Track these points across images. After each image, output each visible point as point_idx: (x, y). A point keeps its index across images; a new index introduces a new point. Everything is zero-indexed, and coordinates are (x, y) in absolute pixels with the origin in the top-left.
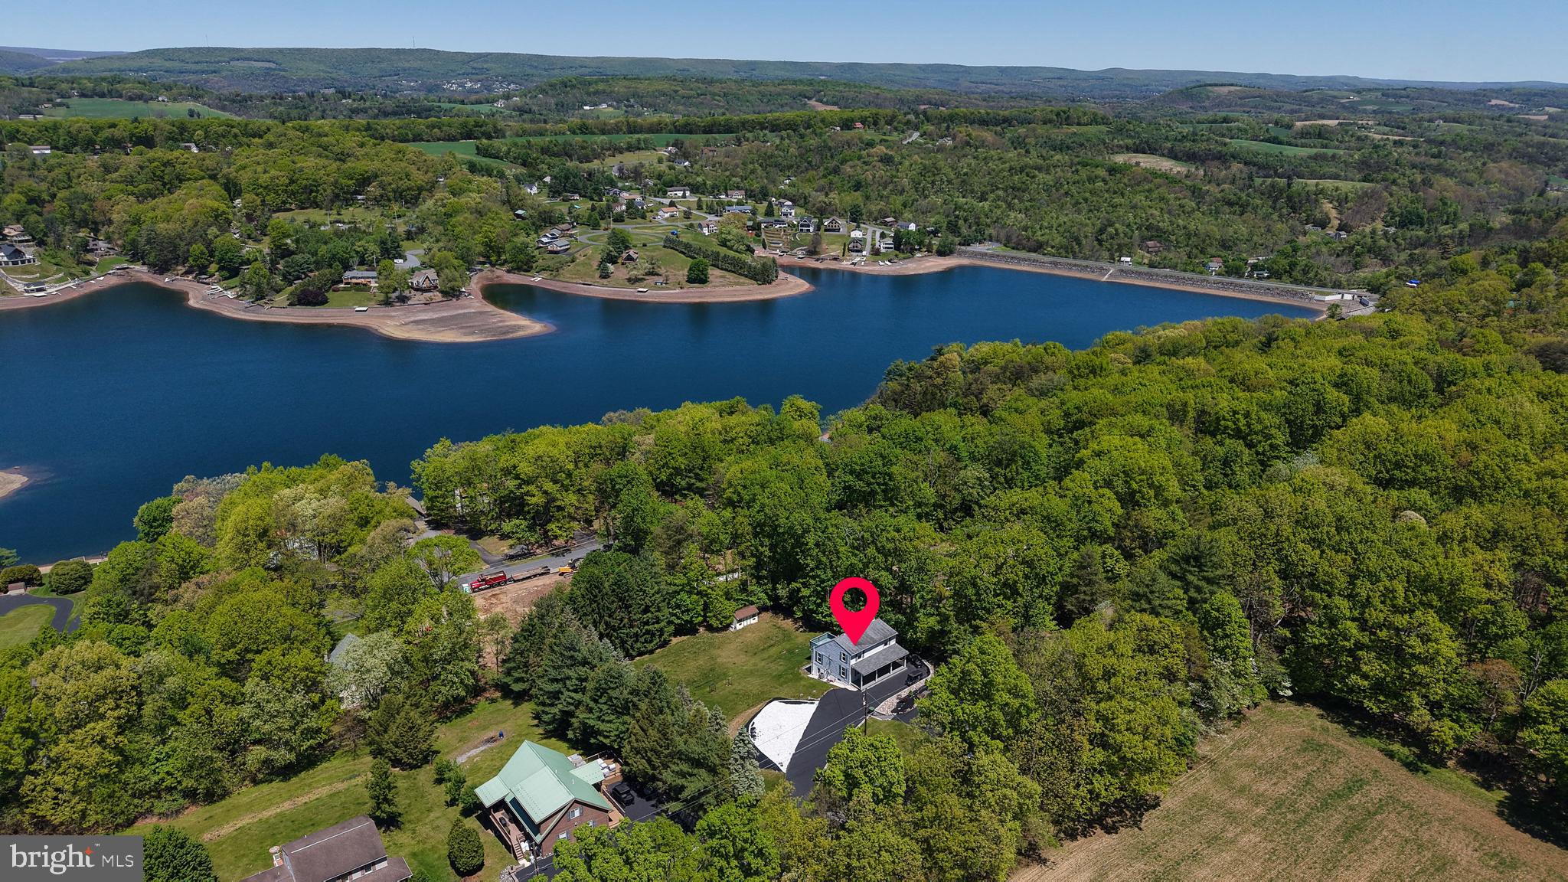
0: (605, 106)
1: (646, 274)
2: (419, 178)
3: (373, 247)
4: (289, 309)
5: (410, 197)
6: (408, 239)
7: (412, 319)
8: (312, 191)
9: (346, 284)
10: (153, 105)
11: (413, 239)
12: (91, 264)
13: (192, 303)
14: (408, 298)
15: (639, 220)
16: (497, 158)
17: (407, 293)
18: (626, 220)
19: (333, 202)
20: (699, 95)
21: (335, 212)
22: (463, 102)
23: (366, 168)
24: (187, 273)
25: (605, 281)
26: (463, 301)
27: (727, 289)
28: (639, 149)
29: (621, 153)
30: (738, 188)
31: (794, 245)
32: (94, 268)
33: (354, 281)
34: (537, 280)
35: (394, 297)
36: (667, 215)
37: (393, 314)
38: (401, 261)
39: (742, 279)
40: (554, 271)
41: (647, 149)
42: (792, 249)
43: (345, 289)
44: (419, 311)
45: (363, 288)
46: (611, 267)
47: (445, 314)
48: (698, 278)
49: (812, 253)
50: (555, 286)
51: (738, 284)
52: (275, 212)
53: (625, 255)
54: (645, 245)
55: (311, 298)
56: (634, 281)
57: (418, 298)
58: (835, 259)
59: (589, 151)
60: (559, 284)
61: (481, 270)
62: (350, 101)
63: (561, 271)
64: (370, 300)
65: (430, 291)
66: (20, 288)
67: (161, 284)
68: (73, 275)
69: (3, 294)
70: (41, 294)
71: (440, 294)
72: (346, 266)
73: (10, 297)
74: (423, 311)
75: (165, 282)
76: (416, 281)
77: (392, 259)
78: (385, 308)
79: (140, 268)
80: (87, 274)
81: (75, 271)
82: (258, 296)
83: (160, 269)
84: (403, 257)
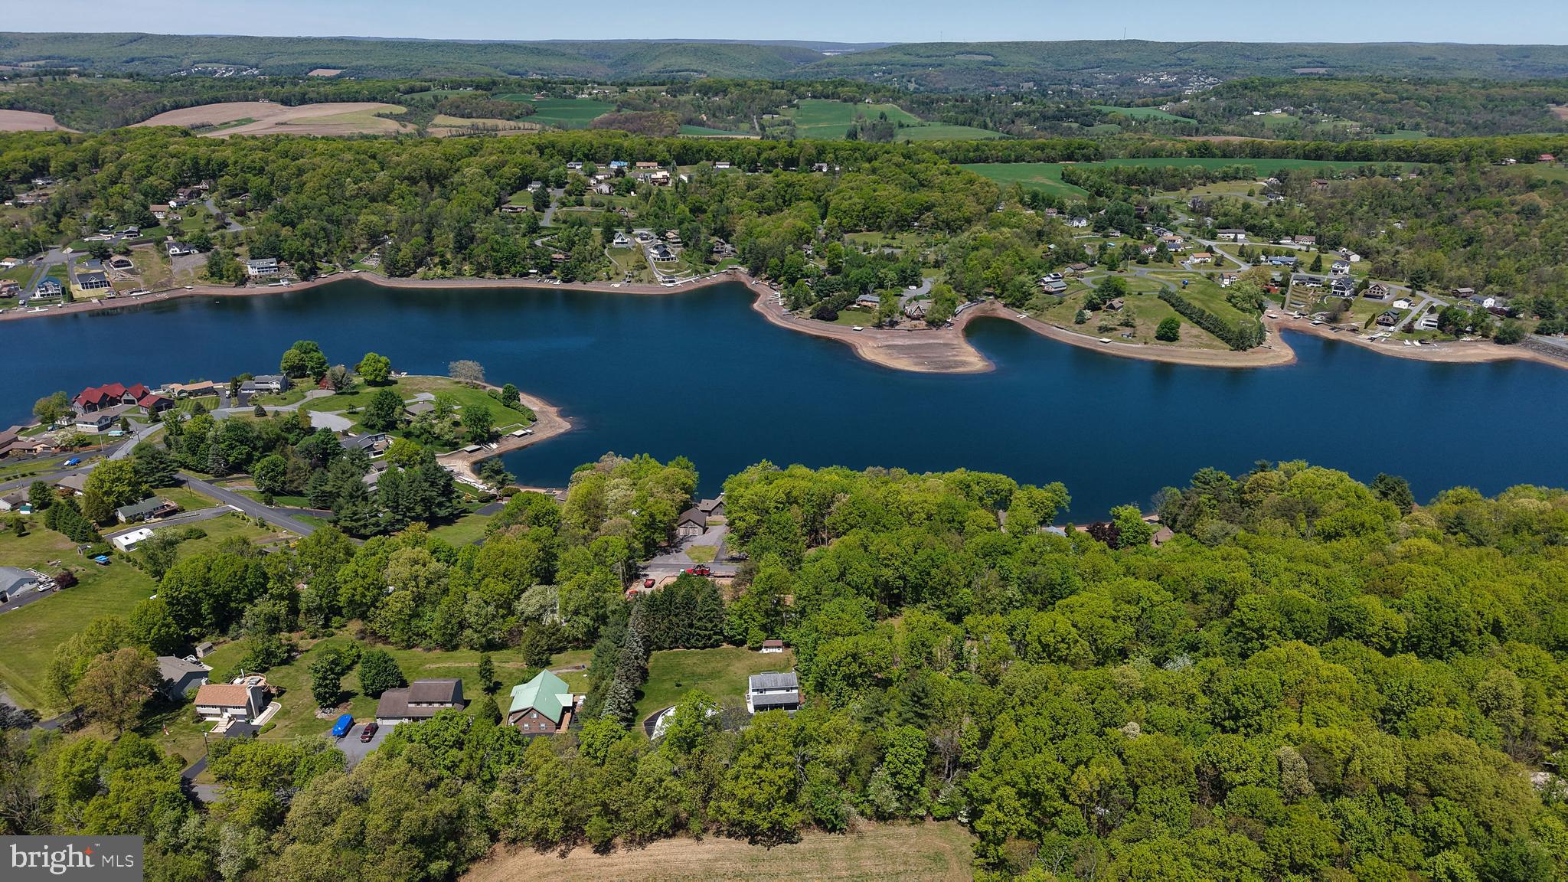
0: (1278, 111)
1: (1121, 325)
3: (892, 275)
4: (811, 320)
5: (952, 227)
6: (935, 267)
7: (890, 343)
8: (878, 217)
9: (858, 305)
10: (860, 106)
12: (714, 263)
13: (757, 306)
14: (897, 323)
15: (1165, 264)
16: (1076, 184)
17: (897, 317)
18: (1151, 263)
19: (890, 227)
20: (1402, 99)
21: (890, 236)
22: (1128, 105)
23: (927, 199)
24: (767, 279)
25: (1077, 327)
26: (942, 332)
27: (1193, 350)
28: (1236, 178)
29: (1214, 182)
30: (1311, 233)
31: (1317, 308)
32: (714, 267)
33: (865, 303)
34: (1021, 317)
35: (887, 322)
36: (1198, 261)
37: (879, 336)
38: (914, 287)
39: (1219, 342)
40: (1039, 310)
41: (1244, 178)
43: (855, 309)
44: (900, 336)
45: (866, 309)
46: (1088, 313)
47: (917, 342)
48: (1168, 334)
49: (1333, 320)
50: (1034, 326)
51: (1208, 346)
52: (846, 232)
53: (1108, 303)
54: (1140, 294)
55: (826, 315)
56: (1104, 330)
57: (907, 324)
58: (1354, 330)
59: (1176, 180)
60: (1038, 324)
61: (983, 301)
62: (1020, 104)
63: (1045, 312)
64: (868, 320)
65: (918, 319)
66: (660, 279)
67: (749, 285)
68: (697, 272)
69: (649, 282)
70: (671, 285)
71: (924, 323)
72: (864, 290)
73: (653, 285)
74: (903, 337)
75: (752, 283)
76: (910, 309)
77: (907, 286)
78: (875, 330)
79: (744, 269)
80: (708, 271)
81: (700, 268)
82: (796, 307)
83: (754, 273)
84: (918, 285)
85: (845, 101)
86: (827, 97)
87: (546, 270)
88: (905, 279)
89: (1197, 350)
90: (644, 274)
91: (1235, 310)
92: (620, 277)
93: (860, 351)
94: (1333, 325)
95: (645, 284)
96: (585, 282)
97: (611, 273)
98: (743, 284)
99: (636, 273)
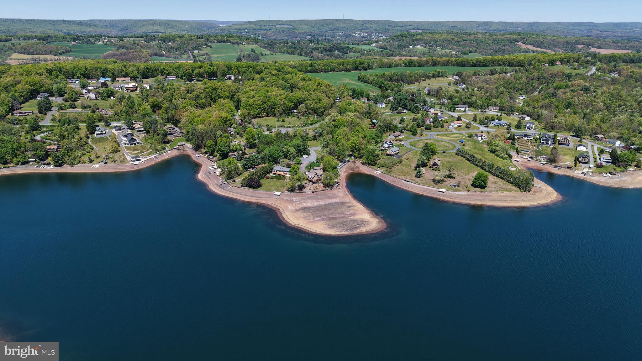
0: (419, 46)
2: (326, 101)
3: (291, 148)
4: (241, 188)
5: (320, 113)
6: (314, 139)
7: (303, 205)
8: (273, 108)
9: (274, 174)
10: (241, 46)
11: (316, 139)
12: (168, 142)
13: (201, 176)
14: (304, 187)
15: (440, 128)
16: (367, 83)
17: (304, 183)
18: (432, 128)
19: (281, 114)
20: (464, 41)
21: (281, 119)
22: (358, 44)
23: (300, 96)
24: (206, 153)
25: (418, 180)
26: (335, 191)
27: (500, 194)
28: (438, 77)
29: (429, 79)
30: (495, 105)
31: (538, 153)
32: (168, 145)
33: (278, 173)
34: (377, 172)
35: (297, 186)
36: (456, 126)
37: (294, 199)
38: (306, 156)
39: (510, 186)
40: (389, 168)
41: (442, 76)
42: (537, 156)
43: (273, 177)
44: (308, 198)
45: (281, 177)
46: (423, 170)
47: (320, 202)
48: (480, 184)
49: (552, 161)
50: (388, 179)
51: (507, 190)
52: (254, 118)
53: (432, 161)
54: (444, 152)
55: (253, 184)
56: (437, 182)
57: (310, 187)
58: (569, 168)
59: (413, 78)
60: (391, 178)
61: (348, 161)
62: (313, 44)
63: (393, 169)
64: (283, 186)
65: (317, 182)
66: (129, 158)
67: (193, 157)
68: (156, 150)
69: (121, 162)
70: (137, 162)
71: (322, 185)
72: (276, 162)
73: (124, 164)
74: (311, 198)
75: (196, 156)
76: (311, 174)
77: (301, 156)
78: (290, 194)
79: (189, 145)
80: (164, 149)
81: (159, 147)
82: (230, 176)
83: (197, 148)
84: (308, 154)
85: (233, 44)
86: (224, 42)
87: (43, 158)
88: (300, 151)
89: (502, 194)
90: (117, 156)
91: (498, 158)
92: (99, 160)
93: (283, 215)
94: (555, 164)
95: (118, 163)
96: (72, 165)
97: (93, 157)
98: (189, 156)
99: (111, 156)
